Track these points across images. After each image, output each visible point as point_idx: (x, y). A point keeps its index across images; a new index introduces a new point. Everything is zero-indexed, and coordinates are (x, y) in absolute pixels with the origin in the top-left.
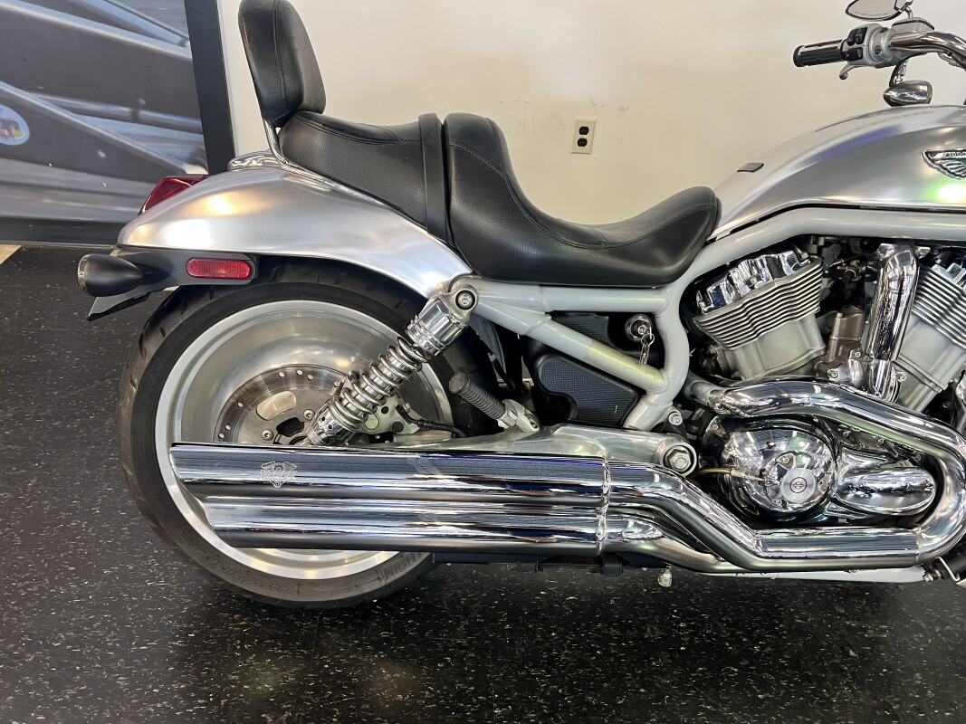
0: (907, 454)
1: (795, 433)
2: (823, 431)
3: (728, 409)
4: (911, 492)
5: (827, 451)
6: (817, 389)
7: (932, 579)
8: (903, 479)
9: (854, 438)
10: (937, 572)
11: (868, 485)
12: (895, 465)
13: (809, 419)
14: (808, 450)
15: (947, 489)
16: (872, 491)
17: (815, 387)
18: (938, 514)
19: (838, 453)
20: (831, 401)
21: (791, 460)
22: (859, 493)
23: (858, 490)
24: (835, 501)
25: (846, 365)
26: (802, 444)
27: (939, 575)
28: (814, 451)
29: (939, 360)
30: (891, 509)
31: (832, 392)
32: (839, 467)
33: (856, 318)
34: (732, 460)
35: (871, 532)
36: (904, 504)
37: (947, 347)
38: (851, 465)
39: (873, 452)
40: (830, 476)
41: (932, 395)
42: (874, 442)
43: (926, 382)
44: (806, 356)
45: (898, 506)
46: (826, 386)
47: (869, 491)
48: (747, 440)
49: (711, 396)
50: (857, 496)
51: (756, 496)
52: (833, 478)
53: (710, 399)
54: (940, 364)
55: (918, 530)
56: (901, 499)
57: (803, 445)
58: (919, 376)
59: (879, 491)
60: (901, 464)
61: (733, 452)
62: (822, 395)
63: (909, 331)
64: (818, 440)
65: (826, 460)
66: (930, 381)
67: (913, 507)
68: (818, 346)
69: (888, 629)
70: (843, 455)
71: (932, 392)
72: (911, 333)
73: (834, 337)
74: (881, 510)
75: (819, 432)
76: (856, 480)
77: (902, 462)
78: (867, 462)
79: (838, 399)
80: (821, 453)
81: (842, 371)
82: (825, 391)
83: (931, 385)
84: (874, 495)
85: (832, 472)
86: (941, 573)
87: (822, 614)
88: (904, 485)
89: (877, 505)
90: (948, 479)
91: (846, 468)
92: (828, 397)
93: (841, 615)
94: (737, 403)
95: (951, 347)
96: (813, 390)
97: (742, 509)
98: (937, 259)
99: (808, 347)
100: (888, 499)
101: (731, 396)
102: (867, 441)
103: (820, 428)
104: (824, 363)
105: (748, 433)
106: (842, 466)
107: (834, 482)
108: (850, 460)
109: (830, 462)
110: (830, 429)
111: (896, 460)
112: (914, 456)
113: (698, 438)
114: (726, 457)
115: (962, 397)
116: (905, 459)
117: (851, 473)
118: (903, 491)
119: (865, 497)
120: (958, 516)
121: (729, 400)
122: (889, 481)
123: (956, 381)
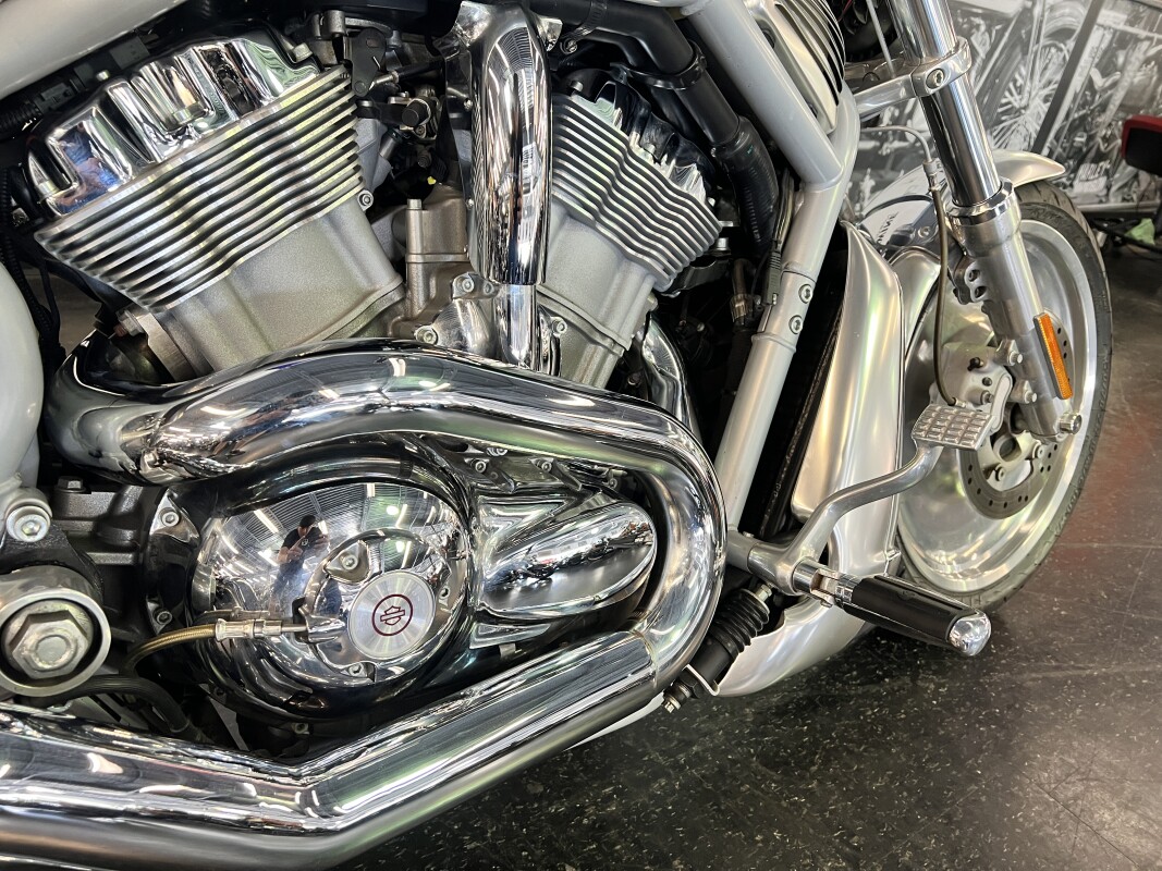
0: (594, 480)
1: (371, 488)
2: (431, 469)
3: (177, 462)
4: (613, 553)
5: (447, 512)
6: (398, 366)
7: (677, 705)
8: (595, 531)
9: (499, 471)
10: (684, 689)
11: (541, 560)
12: (579, 509)
13: (394, 449)
14: (408, 521)
15: (673, 532)
16: (551, 571)
17: (393, 361)
18: (667, 584)
19: (471, 509)
20: (433, 393)
21: (363, 558)
22: (530, 581)
23: (526, 576)
24: (485, 617)
25: (451, 315)
26: (392, 510)
27: (687, 693)
28: (421, 522)
29: (611, 293)
30: (590, 598)
31: (433, 369)
32: (479, 540)
33: (449, 208)
34: (223, 595)
35: (567, 658)
36: (608, 581)
37: (619, 264)
38: (503, 528)
39: (538, 491)
40: (464, 562)
41: (610, 363)
42: (535, 470)
43: (598, 338)
44: (362, 308)
45: (597, 589)
46: (415, 356)
47: (543, 572)
48: (259, 530)
49: (126, 437)
50: (527, 590)
51: (307, 666)
52: (471, 565)
53: (124, 447)
54: (614, 301)
55: (641, 626)
56: (599, 573)
57: (396, 511)
58: (585, 328)
59: (562, 568)
60: (589, 504)
61: (228, 571)
62: (411, 381)
63: (553, 240)
64: (426, 494)
65: (449, 531)
66: (604, 336)
67: (626, 580)
68: (385, 283)
69: (614, 792)
70: (482, 512)
71: (611, 356)
72: (557, 241)
73: (415, 258)
74: (571, 606)
75: (421, 474)
76: (520, 558)
77: (590, 500)
78: (533, 514)
79: (446, 385)
80: (436, 520)
81: (445, 328)
82: (415, 368)
83: (607, 343)
84: (556, 578)
85: (466, 553)
86: (690, 689)
87: (508, 811)
88: (597, 541)
89: (566, 598)
90: (672, 513)
91: (494, 541)
92: (425, 383)
93: (539, 798)
94: (199, 438)
95: (625, 263)
96: (389, 372)
97: (284, 705)
98: (574, 83)
99: (364, 285)
100: (578, 578)
101: (182, 423)
102: (521, 471)
103: (421, 464)
104: (406, 319)
105: (259, 513)
106: (484, 537)
107: (474, 576)
108: (498, 521)
109: (457, 535)
110: (445, 464)
111: (581, 497)
112: (606, 480)
113: (136, 559)
114: (206, 589)
115: (654, 361)
116: (595, 491)
117: (506, 547)
118: (600, 555)
119: (540, 587)
120: (699, 580)
121: (178, 435)
122: (572, 541)
123: (640, 335)
